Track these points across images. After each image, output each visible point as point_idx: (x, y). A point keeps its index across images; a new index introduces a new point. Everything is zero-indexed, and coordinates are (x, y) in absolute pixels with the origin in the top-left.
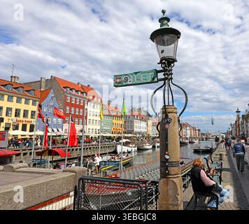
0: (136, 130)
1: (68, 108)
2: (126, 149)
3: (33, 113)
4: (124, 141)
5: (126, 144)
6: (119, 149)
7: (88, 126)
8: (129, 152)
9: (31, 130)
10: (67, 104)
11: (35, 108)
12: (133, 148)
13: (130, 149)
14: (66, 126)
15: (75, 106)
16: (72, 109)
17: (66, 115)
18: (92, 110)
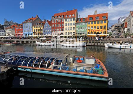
1: (53, 25)
3: (42, 30)
11: (42, 28)
14: (53, 32)
15: (57, 23)
16: (56, 25)
17: (52, 28)
18: (67, 22)
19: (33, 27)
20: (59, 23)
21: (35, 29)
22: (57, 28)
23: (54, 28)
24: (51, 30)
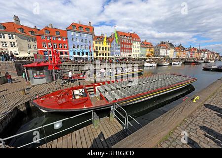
0: (161, 54)
1: (123, 45)
2: (149, 64)
3: (108, 48)
4: (149, 60)
5: (150, 62)
6: (146, 64)
7: (133, 53)
8: (151, 66)
9: (108, 55)
10: (122, 43)
11: (109, 46)
12: (154, 64)
13: (152, 65)
14: (122, 53)
15: (126, 44)
16: (125, 45)
17: (122, 48)
18: (135, 45)
19: (94, 42)
20: (128, 44)
21: (98, 45)
22: (126, 49)
23: (124, 48)
24: (119, 51)
